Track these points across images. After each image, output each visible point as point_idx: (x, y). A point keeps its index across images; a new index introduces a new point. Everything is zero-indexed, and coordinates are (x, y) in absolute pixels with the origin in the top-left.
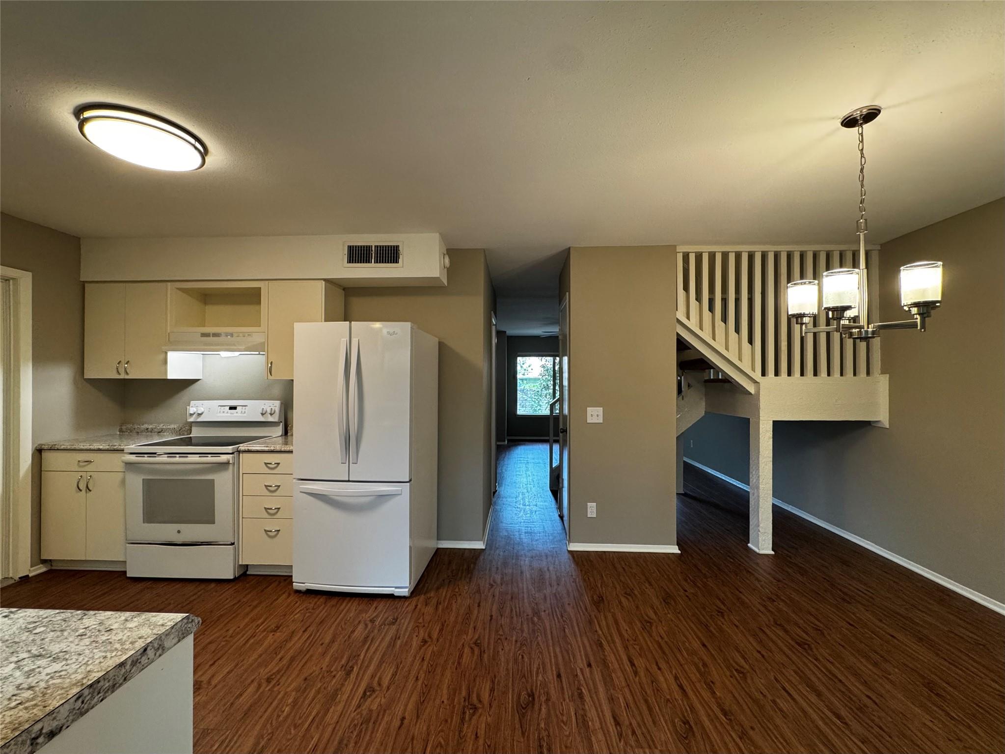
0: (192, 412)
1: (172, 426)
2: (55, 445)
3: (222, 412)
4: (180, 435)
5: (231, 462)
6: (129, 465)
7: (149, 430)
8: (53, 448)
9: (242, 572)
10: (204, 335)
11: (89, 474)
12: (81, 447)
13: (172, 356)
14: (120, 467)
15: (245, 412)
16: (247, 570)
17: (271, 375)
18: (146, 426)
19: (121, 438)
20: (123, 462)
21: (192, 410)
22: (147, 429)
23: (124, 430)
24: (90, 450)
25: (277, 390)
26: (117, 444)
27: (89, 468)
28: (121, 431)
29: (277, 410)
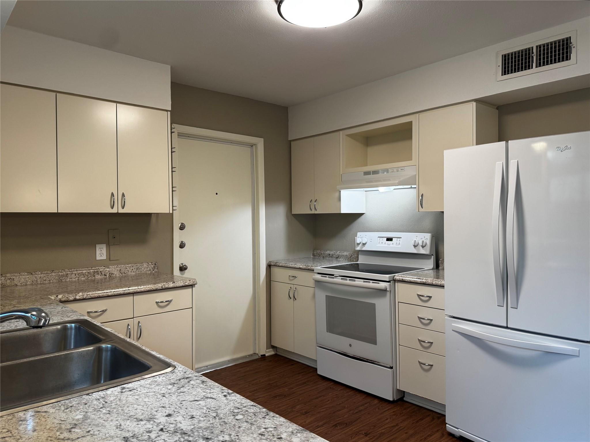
0: (358, 242)
1: (345, 253)
2: (277, 262)
3: (381, 243)
4: (351, 261)
5: (388, 290)
6: (318, 282)
7: (331, 255)
8: (276, 265)
9: (399, 398)
10: (367, 173)
11: (295, 286)
12: (291, 265)
13: (345, 194)
14: (312, 284)
15: (399, 243)
16: (404, 396)
17: (422, 207)
18: (328, 252)
19: (313, 261)
20: (313, 280)
21: (358, 240)
22: (329, 255)
23: (316, 255)
24: (295, 268)
25: (428, 223)
26: (310, 265)
27: (295, 282)
28: (314, 255)
29: (428, 242)
